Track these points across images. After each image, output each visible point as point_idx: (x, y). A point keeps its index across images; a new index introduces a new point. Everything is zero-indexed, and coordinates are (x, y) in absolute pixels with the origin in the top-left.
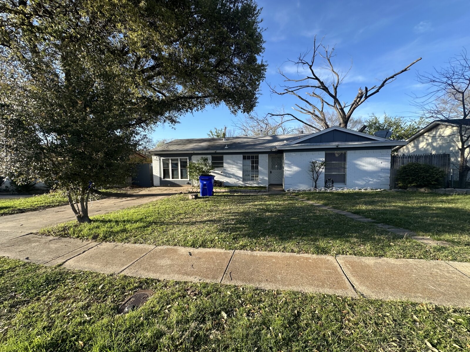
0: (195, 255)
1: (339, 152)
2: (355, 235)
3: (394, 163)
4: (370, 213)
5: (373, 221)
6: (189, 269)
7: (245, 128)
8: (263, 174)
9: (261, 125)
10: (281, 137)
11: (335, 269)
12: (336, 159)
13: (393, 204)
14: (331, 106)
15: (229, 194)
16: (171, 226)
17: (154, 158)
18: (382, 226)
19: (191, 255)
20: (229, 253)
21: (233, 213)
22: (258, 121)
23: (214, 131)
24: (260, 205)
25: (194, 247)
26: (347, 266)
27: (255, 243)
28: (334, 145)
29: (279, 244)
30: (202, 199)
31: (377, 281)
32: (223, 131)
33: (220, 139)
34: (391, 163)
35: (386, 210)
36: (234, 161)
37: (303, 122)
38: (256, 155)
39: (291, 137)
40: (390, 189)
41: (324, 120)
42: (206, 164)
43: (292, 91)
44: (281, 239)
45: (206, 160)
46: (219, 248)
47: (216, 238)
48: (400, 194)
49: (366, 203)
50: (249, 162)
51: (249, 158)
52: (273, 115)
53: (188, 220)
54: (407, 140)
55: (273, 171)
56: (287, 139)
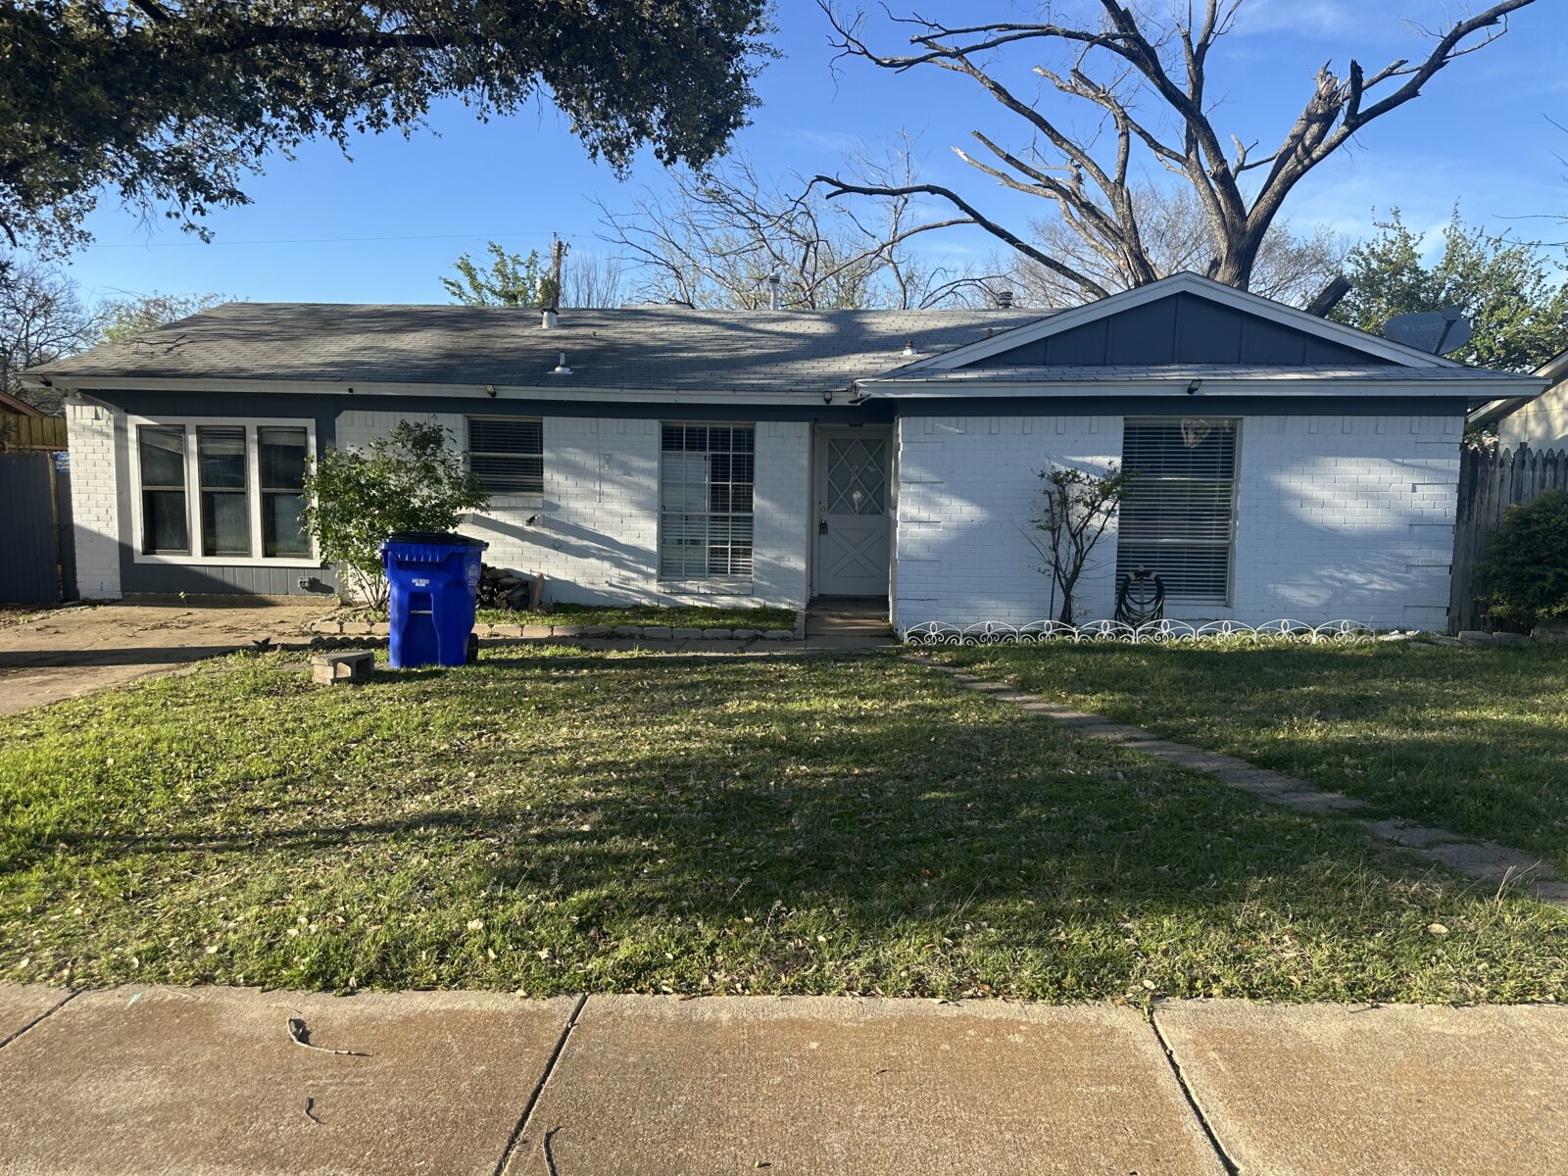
0: (332, 1037)
1: (1202, 421)
2: (1255, 885)
3: (1472, 492)
4: (1340, 764)
5: (1356, 803)
6: (290, 1127)
7: (678, 260)
8: (779, 537)
9: (775, 246)
10: (885, 325)
11: (1142, 1078)
12: (1179, 460)
13: (1461, 714)
14: (1171, 154)
15: (574, 651)
16: (183, 859)
17: (80, 416)
18: (1394, 835)
19: (304, 1037)
20: (545, 1016)
21: (592, 768)
22: (755, 219)
23: (485, 265)
24: (752, 717)
25: (328, 987)
26: (1207, 1062)
27: (711, 949)
28: (1172, 379)
29: (846, 949)
30: (400, 687)
31: (1356, 1132)
32: (546, 265)
33: (521, 318)
34: (1460, 490)
35: (1421, 745)
36: (609, 460)
37: (1011, 240)
38: (741, 425)
39: (942, 324)
40: (1452, 632)
41: (1126, 236)
42: (429, 469)
43: (959, 54)
44: (861, 914)
45: (426, 441)
46: (485, 984)
47: (475, 925)
48: (1496, 660)
49: (1326, 709)
50: (697, 467)
51: (695, 442)
52: (847, 189)
53: (298, 820)
54: (1542, 373)
55: (834, 521)
56: (917, 340)
